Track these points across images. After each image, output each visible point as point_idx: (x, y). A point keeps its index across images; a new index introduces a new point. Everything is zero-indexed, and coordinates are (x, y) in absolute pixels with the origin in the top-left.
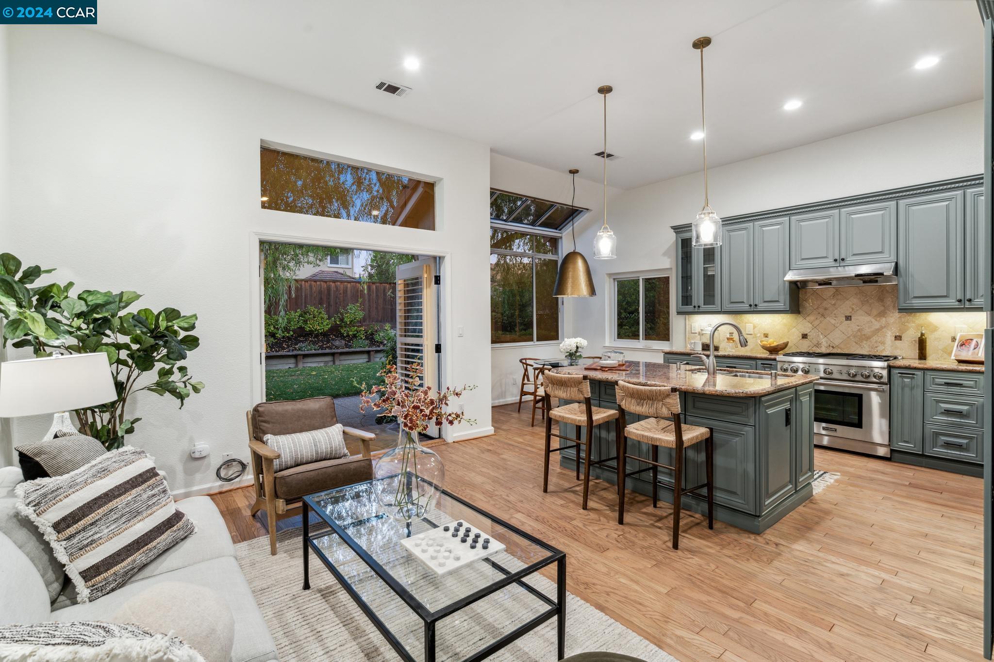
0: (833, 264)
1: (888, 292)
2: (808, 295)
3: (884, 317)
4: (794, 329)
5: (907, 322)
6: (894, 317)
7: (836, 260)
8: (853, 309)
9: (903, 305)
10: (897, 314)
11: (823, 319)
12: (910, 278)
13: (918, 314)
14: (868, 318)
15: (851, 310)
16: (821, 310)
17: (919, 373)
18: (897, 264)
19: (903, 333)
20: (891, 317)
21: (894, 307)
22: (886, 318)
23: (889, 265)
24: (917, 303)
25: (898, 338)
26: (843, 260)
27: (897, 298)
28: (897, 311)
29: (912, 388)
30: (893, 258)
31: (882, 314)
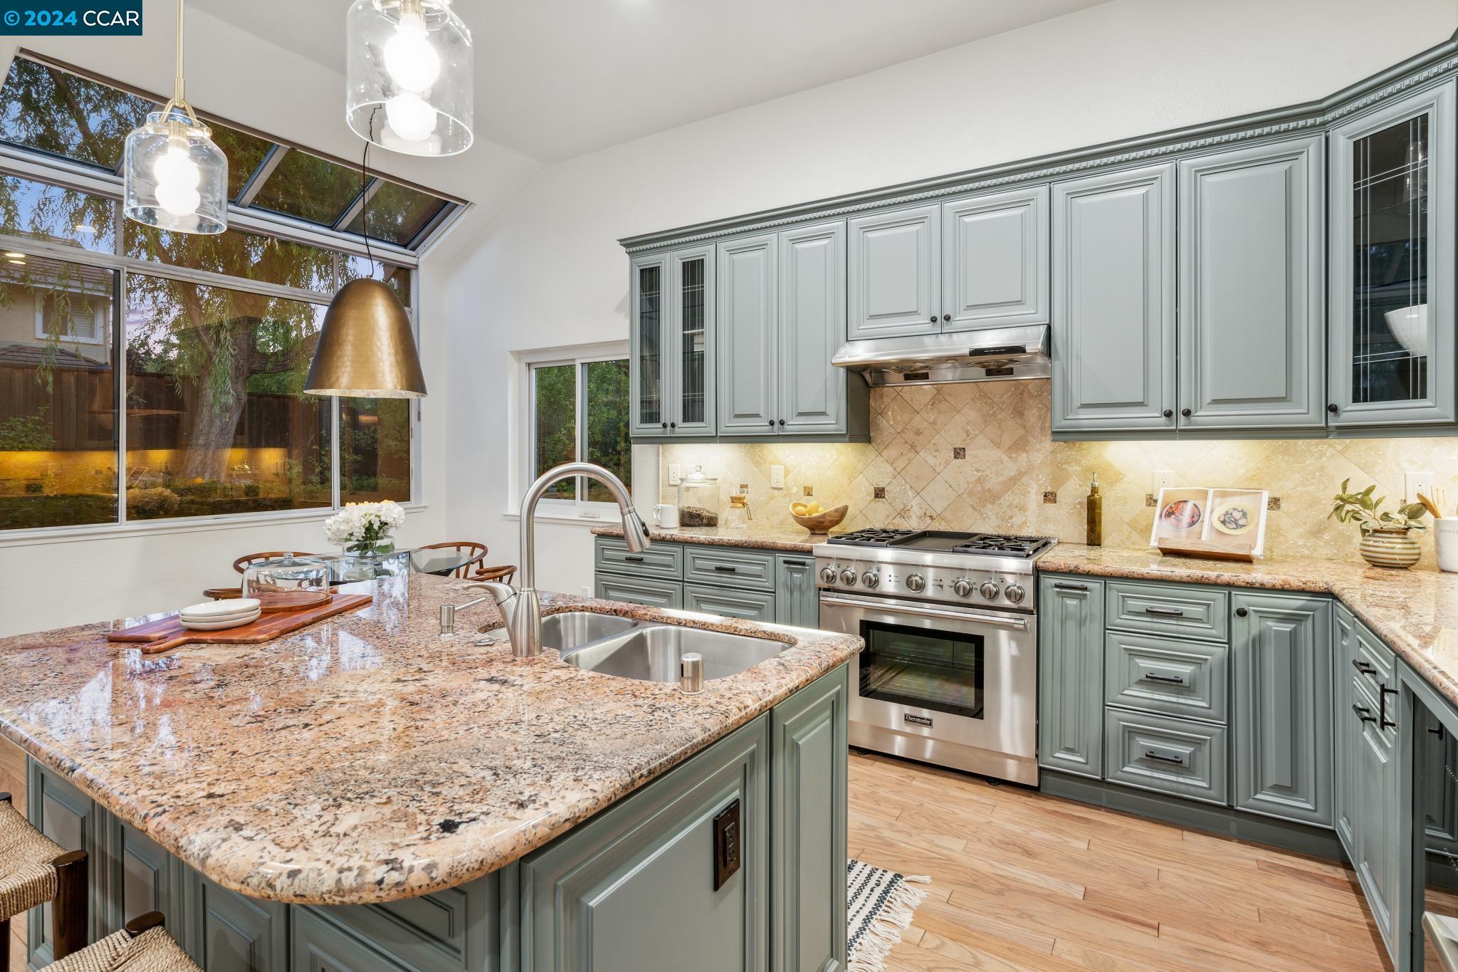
0: (929, 327)
1: (1031, 395)
2: (887, 400)
3: (1025, 451)
4: (860, 477)
5: (1067, 463)
6: (1043, 450)
7: (934, 320)
8: (968, 433)
9: (1060, 423)
10: (1048, 444)
11: (912, 455)
12: (1075, 362)
13: (1086, 445)
14: (996, 454)
15: (964, 435)
16: (910, 436)
17: (1095, 586)
18: (1049, 328)
19: (1058, 489)
20: (1038, 451)
21: (1043, 428)
22: (1027, 452)
23: (1035, 329)
24: (1089, 419)
25: (1050, 497)
26: (947, 318)
27: (1049, 408)
28: (1049, 438)
29: (1081, 622)
30: (1043, 317)
31: (1020, 445)
